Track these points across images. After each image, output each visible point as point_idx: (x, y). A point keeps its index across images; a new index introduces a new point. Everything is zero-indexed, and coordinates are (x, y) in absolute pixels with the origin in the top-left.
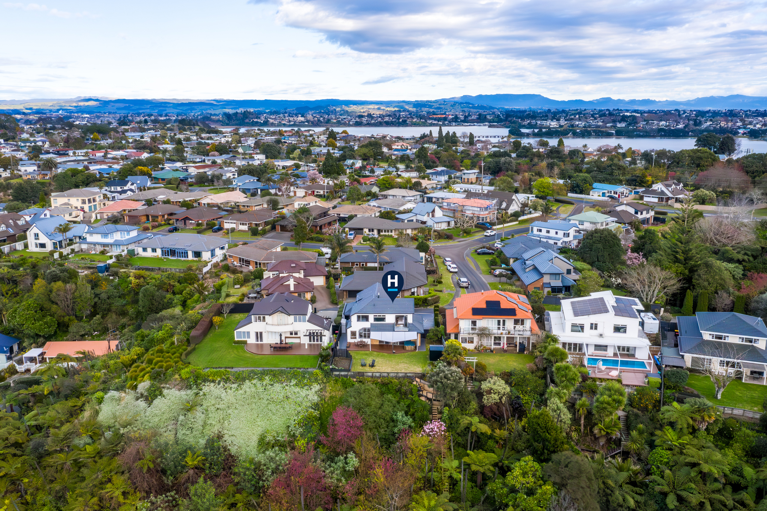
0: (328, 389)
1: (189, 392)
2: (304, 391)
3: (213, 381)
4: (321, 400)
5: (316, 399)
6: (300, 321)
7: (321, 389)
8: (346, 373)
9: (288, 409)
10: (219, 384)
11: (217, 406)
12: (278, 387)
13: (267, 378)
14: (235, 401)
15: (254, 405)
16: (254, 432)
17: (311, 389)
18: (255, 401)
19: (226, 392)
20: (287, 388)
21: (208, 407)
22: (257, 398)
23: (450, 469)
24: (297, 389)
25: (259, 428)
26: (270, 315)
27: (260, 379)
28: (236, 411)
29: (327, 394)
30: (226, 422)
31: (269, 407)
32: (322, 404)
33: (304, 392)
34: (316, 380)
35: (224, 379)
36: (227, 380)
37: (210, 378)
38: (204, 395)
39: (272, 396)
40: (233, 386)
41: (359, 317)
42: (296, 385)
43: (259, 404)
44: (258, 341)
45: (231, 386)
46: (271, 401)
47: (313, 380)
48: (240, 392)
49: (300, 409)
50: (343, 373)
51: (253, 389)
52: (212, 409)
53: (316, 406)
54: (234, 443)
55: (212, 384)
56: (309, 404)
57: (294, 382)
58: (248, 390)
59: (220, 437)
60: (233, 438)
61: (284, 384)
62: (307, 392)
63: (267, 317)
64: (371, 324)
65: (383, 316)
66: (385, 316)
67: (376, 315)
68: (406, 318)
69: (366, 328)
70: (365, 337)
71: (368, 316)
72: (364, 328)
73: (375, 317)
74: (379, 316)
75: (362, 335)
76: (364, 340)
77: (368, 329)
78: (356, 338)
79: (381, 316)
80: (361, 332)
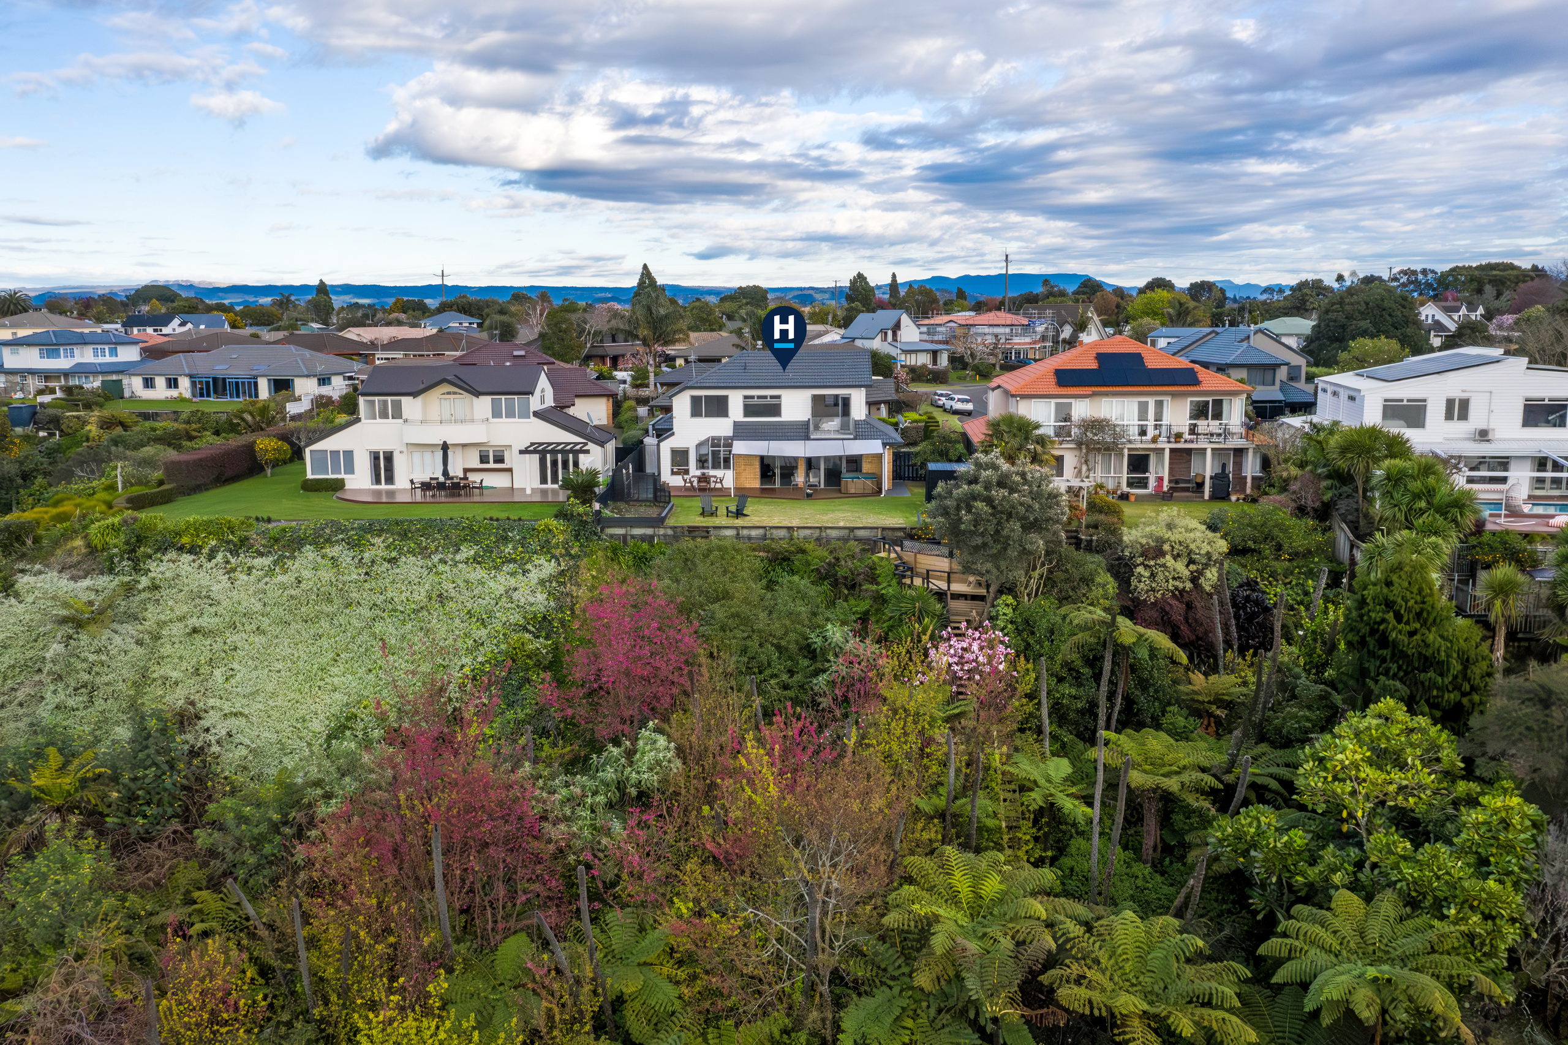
0: (586, 575)
1: (103, 581)
2: (502, 578)
3: (193, 550)
4: (560, 609)
5: (541, 600)
6: (510, 414)
7: (562, 573)
8: (649, 531)
9: (442, 633)
10: (211, 557)
11: (193, 622)
12: (411, 566)
13: (377, 541)
14: (259, 606)
15: (325, 624)
16: (319, 708)
17: (525, 572)
18: (328, 609)
19: (232, 581)
20: (441, 568)
21: (161, 624)
22: (338, 602)
23: (1042, 782)
24: (480, 573)
25: (337, 696)
26: (415, 394)
27: (354, 545)
28: (260, 640)
29: (582, 593)
30: (217, 673)
31: (378, 628)
32: (562, 622)
33: (500, 582)
34: (546, 548)
35: (229, 542)
36: (241, 546)
37: (185, 540)
38: (155, 587)
39: (389, 594)
40: (259, 562)
41: (696, 400)
42: (476, 560)
43: (342, 619)
44: (378, 481)
45: (250, 562)
46: (386, 609)
47: (535, 545)
48: (281, 578)
49: (483, 632)
50: (637, 531)
51: (326, 575)
52: (177, 630)
53: (542, 624)
54: (239, 738)
55: (187, 558)
56: (516, 618)
57: (467, 551)
58: (306, 574)
59: (187, 718)
60: (233, 723)
61: (436, 558)
62: (512, 582)
63: (406, 401)
64: (736, 425)
65: (772, 397)
66: (779, 397)
67: (752, 397)
68: (846, 402)
69: (719, 439)
70: (716, 466)
71: (726, 398)
72: (713, 438)
73: (750, 401)
74: (759, 397)
75: (706, 461)
76: (712, 472)
77: (726, 438)
78: (687, 472)
79: (765, 397)
80: (703, 451)
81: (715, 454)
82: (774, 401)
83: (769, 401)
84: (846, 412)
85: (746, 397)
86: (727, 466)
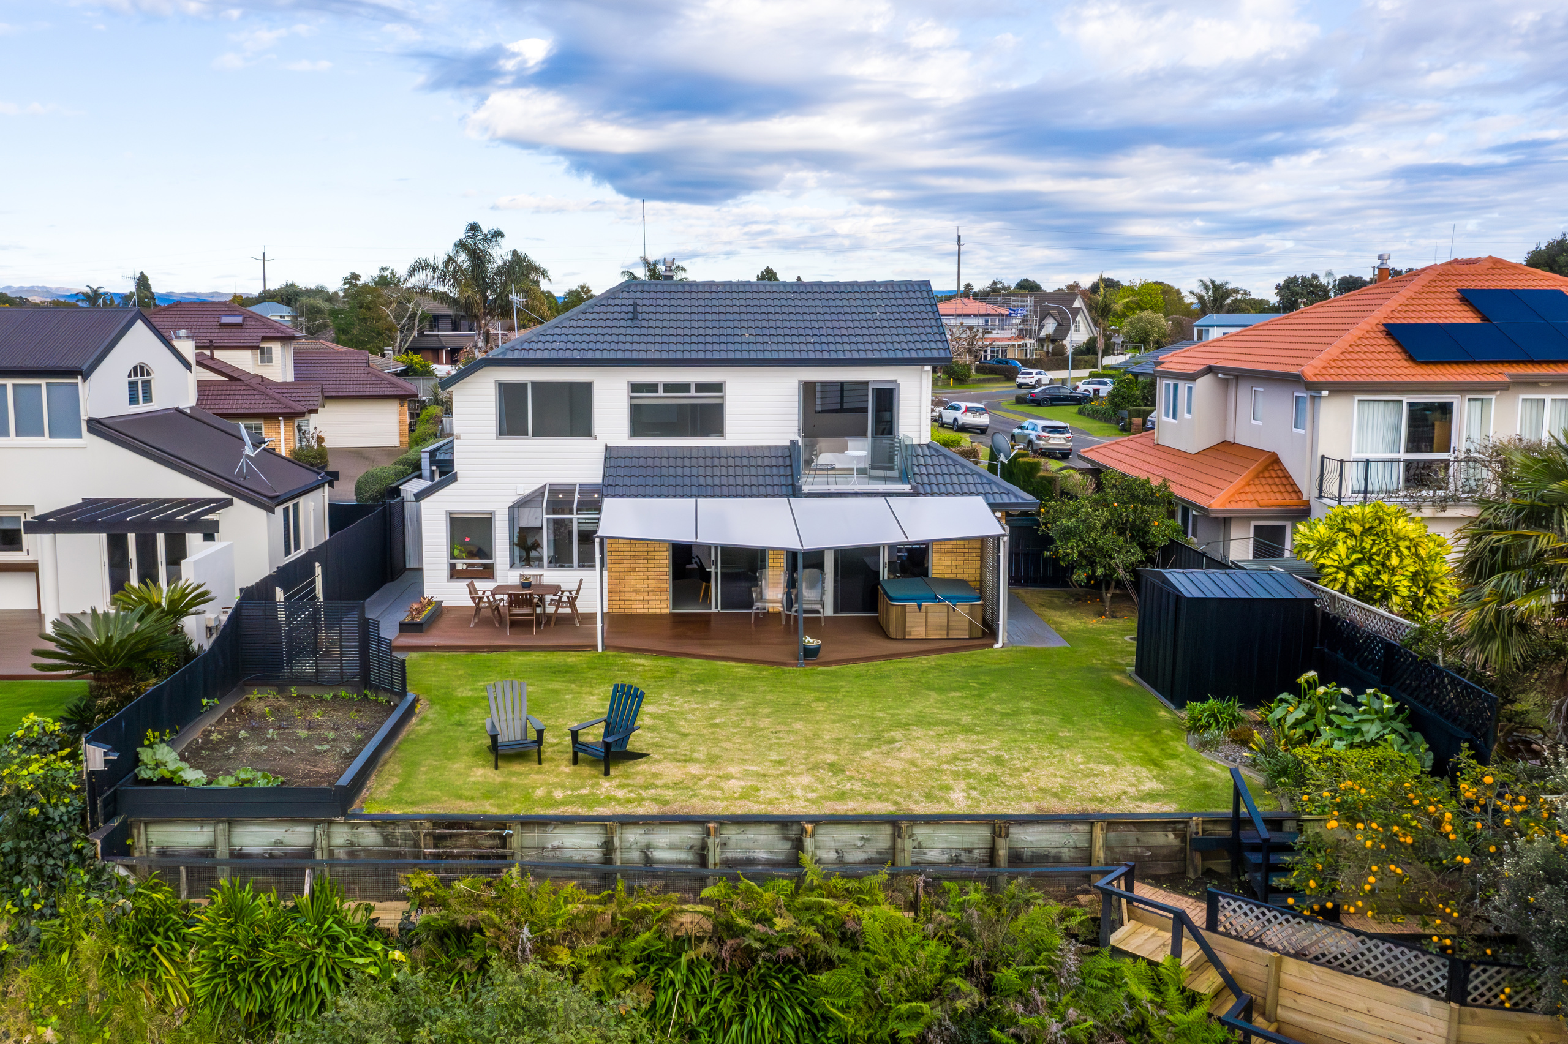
6: (29, 426)
8: (297, 838)
41: (510, 395)
50: (252, 841)
64: (611, 454)
65: (701, 387)
66: (718, 387)
67: (652, 387)
68: (886, 399)
69: (568, 489)
70: (560, 559)
71: (588, 387)
72: (554, 490)
73: (646, 399)
74: (669, 387)
75: (537, 546)
76: (551, 576)
77: (585, 488)
78: (488, 572)
79: (684, 387)
80: (529, 521)
81: (561, 529)
82: (708, 398)
83: (693, 397)
84: (886, 423)
85: (635, 387)
86: (586, 561)
